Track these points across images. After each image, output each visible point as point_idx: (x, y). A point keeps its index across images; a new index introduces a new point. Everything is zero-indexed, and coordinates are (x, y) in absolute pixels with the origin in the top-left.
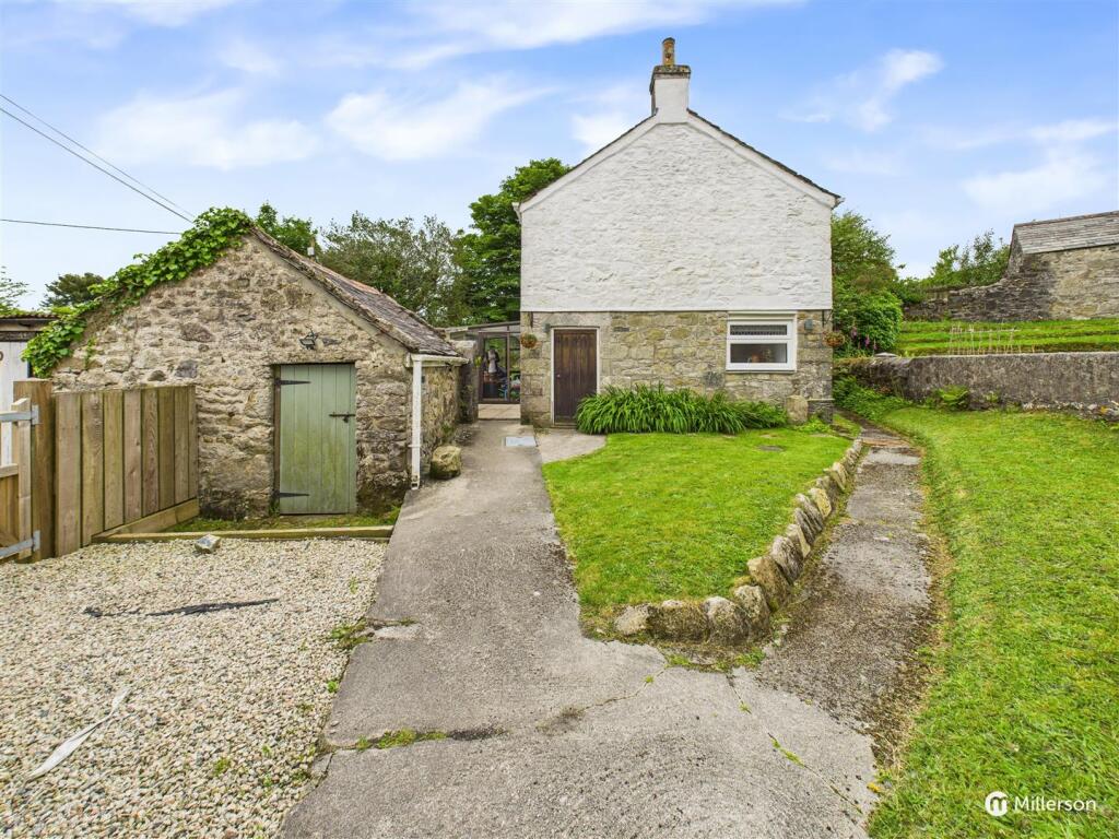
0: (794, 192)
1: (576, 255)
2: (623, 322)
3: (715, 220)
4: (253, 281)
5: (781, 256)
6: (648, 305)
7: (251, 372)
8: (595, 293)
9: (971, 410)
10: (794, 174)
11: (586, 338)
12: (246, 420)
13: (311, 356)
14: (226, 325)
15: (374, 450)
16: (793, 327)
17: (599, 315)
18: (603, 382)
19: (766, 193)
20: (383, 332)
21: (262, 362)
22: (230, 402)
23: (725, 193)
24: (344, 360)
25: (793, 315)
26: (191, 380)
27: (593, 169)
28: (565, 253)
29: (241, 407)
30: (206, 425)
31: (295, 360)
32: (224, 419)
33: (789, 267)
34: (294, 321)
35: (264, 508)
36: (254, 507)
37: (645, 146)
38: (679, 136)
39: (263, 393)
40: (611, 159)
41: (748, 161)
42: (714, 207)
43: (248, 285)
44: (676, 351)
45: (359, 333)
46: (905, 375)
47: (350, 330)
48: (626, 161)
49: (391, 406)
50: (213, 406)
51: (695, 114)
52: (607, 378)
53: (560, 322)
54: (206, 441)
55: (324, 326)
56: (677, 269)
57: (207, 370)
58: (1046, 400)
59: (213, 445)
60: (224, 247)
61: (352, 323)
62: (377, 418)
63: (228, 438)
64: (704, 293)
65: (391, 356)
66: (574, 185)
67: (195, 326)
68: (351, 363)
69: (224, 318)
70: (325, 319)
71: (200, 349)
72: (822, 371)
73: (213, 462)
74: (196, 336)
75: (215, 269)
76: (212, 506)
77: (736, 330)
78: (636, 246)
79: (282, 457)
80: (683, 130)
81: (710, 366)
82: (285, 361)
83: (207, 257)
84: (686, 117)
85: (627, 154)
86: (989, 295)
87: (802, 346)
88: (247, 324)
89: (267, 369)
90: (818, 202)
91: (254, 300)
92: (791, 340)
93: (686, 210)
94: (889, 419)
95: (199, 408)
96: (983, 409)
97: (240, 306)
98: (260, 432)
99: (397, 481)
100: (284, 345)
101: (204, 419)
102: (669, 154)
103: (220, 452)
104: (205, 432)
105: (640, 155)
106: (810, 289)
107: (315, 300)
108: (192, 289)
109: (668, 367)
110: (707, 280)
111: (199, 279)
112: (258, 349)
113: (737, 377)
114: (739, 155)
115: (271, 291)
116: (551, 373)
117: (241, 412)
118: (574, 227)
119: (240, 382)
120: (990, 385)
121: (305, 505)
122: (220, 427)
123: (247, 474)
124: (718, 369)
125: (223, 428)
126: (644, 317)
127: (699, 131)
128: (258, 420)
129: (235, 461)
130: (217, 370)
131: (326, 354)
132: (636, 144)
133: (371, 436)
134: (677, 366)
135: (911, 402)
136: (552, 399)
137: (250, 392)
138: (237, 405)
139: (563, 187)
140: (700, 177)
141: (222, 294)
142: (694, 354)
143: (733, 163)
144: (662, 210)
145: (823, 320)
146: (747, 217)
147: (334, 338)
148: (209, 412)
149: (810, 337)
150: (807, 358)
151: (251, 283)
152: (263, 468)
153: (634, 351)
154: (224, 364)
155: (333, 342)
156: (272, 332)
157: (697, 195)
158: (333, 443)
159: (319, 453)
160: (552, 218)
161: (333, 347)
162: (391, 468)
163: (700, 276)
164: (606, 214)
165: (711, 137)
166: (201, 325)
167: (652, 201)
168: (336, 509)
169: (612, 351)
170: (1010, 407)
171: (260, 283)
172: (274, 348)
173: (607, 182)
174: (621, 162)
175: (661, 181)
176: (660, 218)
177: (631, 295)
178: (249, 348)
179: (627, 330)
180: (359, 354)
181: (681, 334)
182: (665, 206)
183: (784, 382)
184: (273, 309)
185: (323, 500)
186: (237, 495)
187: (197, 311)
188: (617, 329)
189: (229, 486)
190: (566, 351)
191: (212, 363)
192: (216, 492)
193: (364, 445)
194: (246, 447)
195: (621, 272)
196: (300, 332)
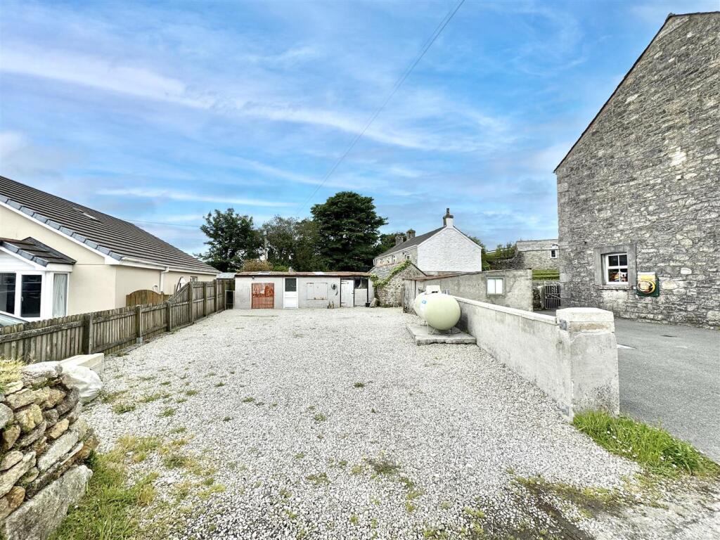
0: (474, 246)
1: (430, 258)
3: (459, 251)
5: (472, 259)
8: (434, 267)
19: (469, 245)
23: (461, 245)
27: (433, 238)
28: (427, 257)
33: (473, 262)
37: (444, 233)
42: (458, 248)
64: (457, 267)
66: (429, 241)
78: (443, 256)
84: (453, 227)
90: (479, 248)
93: (453, 248)
102: (449, 235)
106: (477, 267)
118: (429, 251)
127: (455, 231)
140: (456, 241)
146: (465, 250)
157: (455, 245)
160: (424, 249)
163: (456, 264)
164: (436, 248)
165: (458, 232)
167: (446, 246)
173: (436, 241)
174: (439, 236)
176: (447, 250)
177: (442, 268)
182: (449, 247)
195: (439, 262)
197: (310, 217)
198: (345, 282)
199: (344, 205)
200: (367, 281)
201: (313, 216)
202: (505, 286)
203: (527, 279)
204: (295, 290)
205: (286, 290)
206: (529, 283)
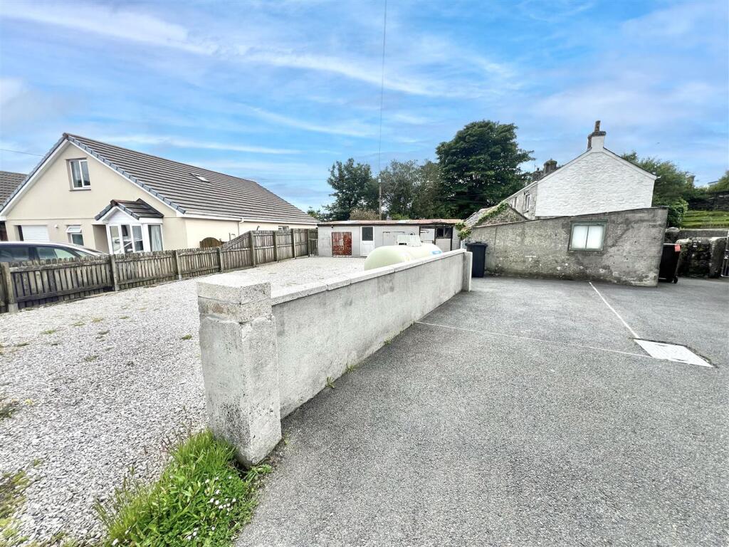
3: (609, 185)
5: (633, 197)
19: (630, 175)
23: (614, 176)
28: (552, 197)
37: (585, 161)
38: (599, 157)
42: (609, 181)
51: (605, 149)
56: (593, 202)
78: (579, 194)
80: (600, 154)
84: (602, 150)
90: (650, 178)
93: (598, 182)
102: (594, 163)
110: (604, 205)
114: (621, 162)
118: (556, 188)
127: (606, 154)
140: (605, 170)
143: (618, 166)
146: (622, 184)
157: (603, 177)
160: (549, 186)
163: (601, 204)
164: (569, 184)
165: (611, 156)
167: (586, 179)
173: (570, 173)
175: (590, 172)
176: (588, 185)
182: (591, 181)
197: (435, 159)
198: (425, 231)
199: (471, 139)
200: (452, 229)
201: (438, 156)
202: (605, 237)
203: (654, 226)
204: (372, 240)
205: (363, 240)
206: (658, 233)
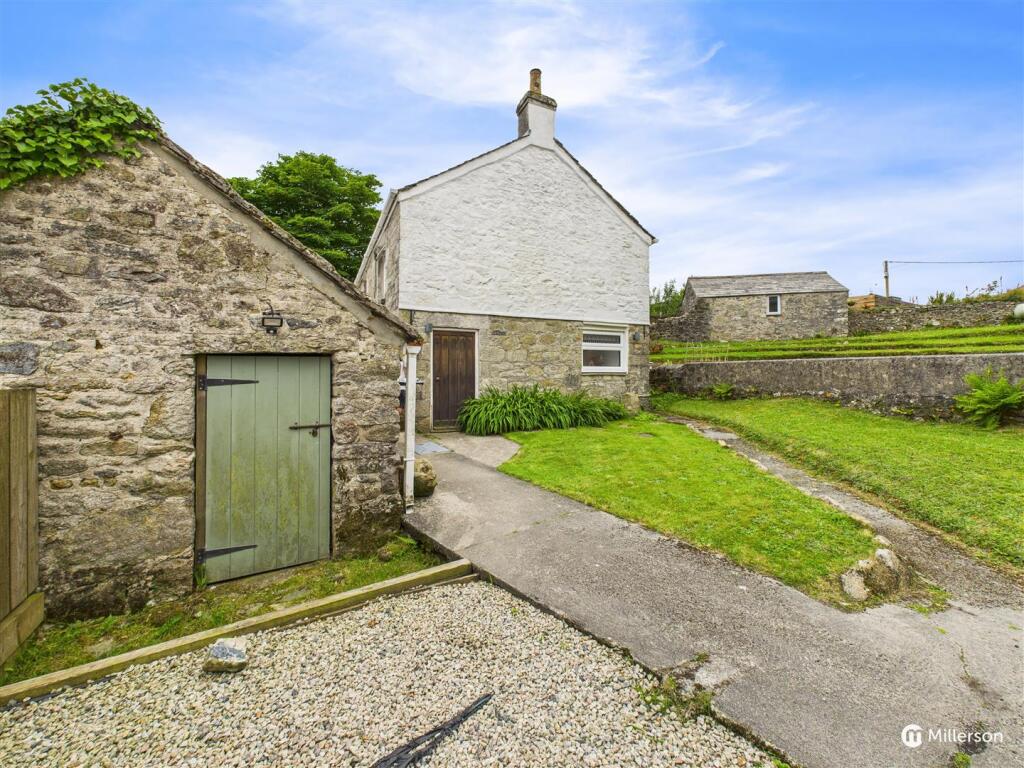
0: (627, 229)
1: (457, 255)
2: (502, 326)
3: (574, 241)
4: (163, 220)
5: (619, 279)
6: (522, 311)
7: (158, 365)
8: (475, 296)
9: (735, 399)
10: (627, 214)
11: (466, 339)
12: (147, 444)
13: (269, 344)
14: (107, 285)
15: (361, 470)
16: (625, 338)
17: (479, 318)
18: (481, 385)
19: (609, 225)
20: (375, 314)
21: (180, 350)
22: (115, 416)
23: (581, 220)
24: (321, 351)
25: (625, 328)
26: (22, 379)
27: (474, 173)
28: (446, 251)
29: (136, 423)
30: (57, 458)
31: (242, 348)
32: (100, 445)
33: (624, 290)
34: (240, 290)
35: (184, 580)
36: (166, 582)
37: (520, 162)
38: (547, 161)
39: (180, 400)
40: (491, 167)
41: (597, 196)
42: (573, 230)
43: (152, 224)
44: (545, 355)
45: (344, 316)
46: (679, 376)
47: (330, 310)
48: (503, 172)
49: (384, 410)
50: (74, 425)
51: (560, 145)
52: (486, 380)
53: (440, 323)
54: (56, 486)
55: (290, 301)
56: (546, 281)
57: (63, 361)
58: (790, 390)
59: (73, 491)
60: (101, 150)
61: (332, 300)
62: (364, 427)
63: (108, 477)
64: (566, 304)
65: (386, 347)
66: (453, 184)
67: (30, 280)
68: (329, 355)
69: (99, 274)
70: (292, 292)
71: (45, 324)
72: (644, 373)
73: (73, 521)
74: (36, 300)
75: (79, 185)
76: (77, 599)
77: (588, 338)
78: (512, 255)
79: (209, 497)
80: (550, 156)
81: (570, 369)
82: (225, 349)
83: (68, 163)
84: (553, 146)
85: (504, 165)
86: (680, 323)
87: (632, 353)
88: (151, 287)
89: (190, 361)
90: (642, 239)
91: (164, 249)
92: (624, 348)
93: (552, 229)
94: (674, 408)
95: (42, 430)
96: (743, 398)
97: (137, 256)
98: (175, 461)
99: (391, 506)
100: (222, 325)
101: (54, 448)
102: (539, 175)
103: (89, 502)
104: (54, 471)
105: (515, 170)
106: (636, 307)
107: (275, 262)
108: (24, 214)
109: (538, 370)
110: (568, 293)
111: (38, 198)
112: (172, 329)
113: (589, 378)
114: (591, 190)
115: (197, 240)
116: (431, 376)
117: (138, 430)
118: (455, 227)
119: (138, 380)
120: (749, 382)
121: (249, 564)
122: (90, 459)
123: (150, 531)
124: (576, 372)
125: (97, 461)
126: (519, 323)
127: (562, 160)
128: (171, 443)
129: (122, 513)
130: (86, 361)
131: (291, 341)
132: (512, 158)
133: (359, 451)
134: (546, 369)
135: (685, 396)
136: (432, 404)
137: (154, 398)
138: (130, 420)
139: (443, 184)
140: (563, 201)
141: (95, 232)
142: (558, 358)
143: (587, 196)
144: (533, 225)
145: (644, 333)
146: (596, 243)
147: (305, 319)
148: (65, 435)
149: (637, 346)
150: (635, 363)
151: (159, 223)
152: (183, 516)
153: (510, 353)
154: (101, 352)
155: (305, 325)
156: (199, 304)
157: (561, 217)
158: (295, 466)
159: (273, 484)
160: (432, 214)
161: (304, 331)
162: (385, 490)
163: (563, 289)
164: (485, 219)
165: (572, 169)
166: (47, 280)
167: (525, 216)
168: (299, 557)
169: (491, 353)
170: (764, 395)
171: (176, 224)
172: (203, 328)
173: (486, 188)
174: (498, 171)
175: (533, 198)
176: (532, 232)
177: (508, 301)
178: (156, 327)
179: (504, 334)
180: (342, 343)
181: (548, 340)
182: (536, 222)
183: (620, 382)
184: (201, 268)
185: (279, 550)
186: (130, 569)
187: (37, 255)
188: (496, 333)
189: (109, 557)
190: (445, 353)
191: (73, 349)
192: (83, 573)
193: (346, 465)
194: (147, 488)
195: (499, 278)
196: (250, 307)
